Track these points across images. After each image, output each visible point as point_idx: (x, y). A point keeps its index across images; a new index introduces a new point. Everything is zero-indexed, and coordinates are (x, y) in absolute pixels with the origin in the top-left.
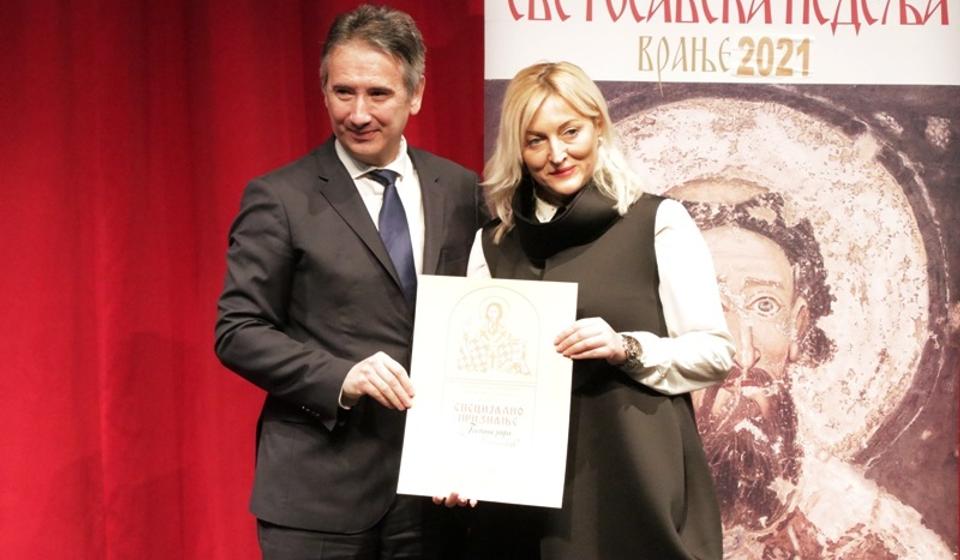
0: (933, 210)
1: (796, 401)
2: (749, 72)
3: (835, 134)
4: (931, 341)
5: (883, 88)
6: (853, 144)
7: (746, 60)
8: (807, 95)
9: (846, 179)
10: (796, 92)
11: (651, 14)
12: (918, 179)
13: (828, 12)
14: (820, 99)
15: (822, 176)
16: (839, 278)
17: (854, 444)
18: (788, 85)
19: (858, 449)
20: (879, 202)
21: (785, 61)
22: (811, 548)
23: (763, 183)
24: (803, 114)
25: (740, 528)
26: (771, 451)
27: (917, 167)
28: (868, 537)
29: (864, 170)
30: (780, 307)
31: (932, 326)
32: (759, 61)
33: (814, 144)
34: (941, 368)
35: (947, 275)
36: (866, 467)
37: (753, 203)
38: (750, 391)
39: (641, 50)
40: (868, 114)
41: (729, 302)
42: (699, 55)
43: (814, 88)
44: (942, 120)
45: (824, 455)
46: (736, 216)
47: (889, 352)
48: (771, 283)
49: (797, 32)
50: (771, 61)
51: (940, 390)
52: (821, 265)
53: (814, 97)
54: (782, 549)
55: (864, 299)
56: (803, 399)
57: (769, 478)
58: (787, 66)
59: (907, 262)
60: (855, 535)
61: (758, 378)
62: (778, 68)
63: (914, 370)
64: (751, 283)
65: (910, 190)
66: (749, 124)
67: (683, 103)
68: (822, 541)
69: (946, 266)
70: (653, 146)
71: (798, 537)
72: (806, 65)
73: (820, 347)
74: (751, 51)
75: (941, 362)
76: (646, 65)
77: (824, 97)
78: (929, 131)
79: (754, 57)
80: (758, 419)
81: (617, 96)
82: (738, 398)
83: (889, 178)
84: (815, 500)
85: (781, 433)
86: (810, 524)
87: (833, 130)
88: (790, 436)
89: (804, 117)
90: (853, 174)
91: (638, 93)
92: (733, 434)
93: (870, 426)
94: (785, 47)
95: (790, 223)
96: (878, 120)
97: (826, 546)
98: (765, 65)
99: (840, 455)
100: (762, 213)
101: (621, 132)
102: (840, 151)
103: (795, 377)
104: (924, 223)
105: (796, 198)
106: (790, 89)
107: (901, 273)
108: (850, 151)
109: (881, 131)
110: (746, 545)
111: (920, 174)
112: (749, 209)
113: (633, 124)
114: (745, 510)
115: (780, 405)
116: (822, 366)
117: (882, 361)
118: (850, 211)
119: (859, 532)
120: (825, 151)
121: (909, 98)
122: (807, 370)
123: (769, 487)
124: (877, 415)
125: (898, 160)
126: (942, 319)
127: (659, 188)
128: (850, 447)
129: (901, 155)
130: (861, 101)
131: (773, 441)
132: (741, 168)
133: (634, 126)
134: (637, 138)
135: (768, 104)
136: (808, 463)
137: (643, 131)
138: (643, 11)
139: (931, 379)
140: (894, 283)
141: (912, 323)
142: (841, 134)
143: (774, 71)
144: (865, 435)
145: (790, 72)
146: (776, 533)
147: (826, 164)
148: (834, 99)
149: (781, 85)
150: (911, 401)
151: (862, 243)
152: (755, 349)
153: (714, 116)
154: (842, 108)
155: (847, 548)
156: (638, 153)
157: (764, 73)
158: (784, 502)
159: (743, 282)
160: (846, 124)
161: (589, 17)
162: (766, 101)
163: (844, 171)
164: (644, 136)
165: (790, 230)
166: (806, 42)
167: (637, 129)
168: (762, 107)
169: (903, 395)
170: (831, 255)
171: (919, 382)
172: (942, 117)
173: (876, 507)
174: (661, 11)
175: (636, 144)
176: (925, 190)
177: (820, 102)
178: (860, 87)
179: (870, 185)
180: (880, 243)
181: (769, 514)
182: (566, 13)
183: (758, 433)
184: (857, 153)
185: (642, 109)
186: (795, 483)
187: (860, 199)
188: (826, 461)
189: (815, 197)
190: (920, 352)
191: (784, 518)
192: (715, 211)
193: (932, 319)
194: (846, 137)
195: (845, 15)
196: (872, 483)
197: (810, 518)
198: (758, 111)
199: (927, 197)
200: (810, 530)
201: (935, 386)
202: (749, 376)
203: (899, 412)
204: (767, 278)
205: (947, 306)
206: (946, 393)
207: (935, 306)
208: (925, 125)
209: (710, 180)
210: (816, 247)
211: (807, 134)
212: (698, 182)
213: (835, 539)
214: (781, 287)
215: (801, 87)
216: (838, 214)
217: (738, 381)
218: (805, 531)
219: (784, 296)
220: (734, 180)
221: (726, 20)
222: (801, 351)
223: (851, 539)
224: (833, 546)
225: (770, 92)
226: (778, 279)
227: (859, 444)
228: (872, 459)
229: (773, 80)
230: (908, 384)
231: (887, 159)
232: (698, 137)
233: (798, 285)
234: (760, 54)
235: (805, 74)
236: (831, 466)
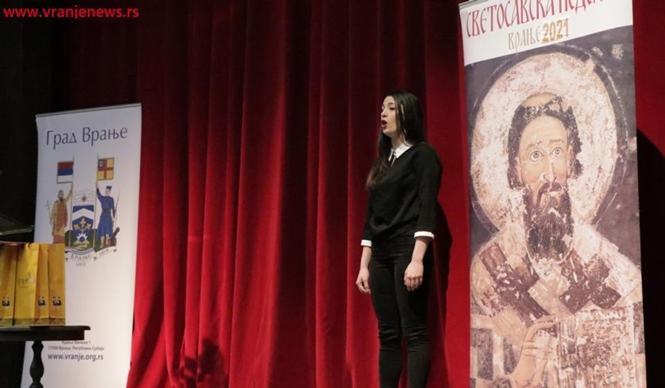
0: (616, 92)
1: (571, 196)
2: (547, 40)
3: (578, 62)
4: (619, 159)
5: (595, 34)
6: (585, 65)
7: (546, 35)
8: (568, 46)
9: (584, 83)
10: (564, 45)
11: (512, 22)
12: (610, 78)
13: (574, 4)
14: (573, 46)
15: (575, 84)
16: (583, 133)
18: (561, 43)
19: (593, 217)
20: (595, 92)
21: (559, 31)
22: (579, 267)
23: (554, 92)
24: (567, 55)
25: (552, 260)
26: (562, 222)
27: (609, 71)
28: (599, 260)
29: (590, 78)
30: (563, 151)
31: (620, 151)
32: (551, 34)
33: (572, 69)
34: (624, 172)
35: (626, 124)
36: (597, 226)
37: (551, 103)
38: (554, 194)
39: (510, 39)
40: (590, 49)
41: (544, 152)
42: (529, 36)
43: (571, 42)
44: (619, 45)
45: (581, 221)
46: (545, 110)
47: (602, 167)
48: (559, 140)
49: (563, 17)
50: (555, 33)
51: (625, 183)
52: (576, 128)
53: (571, 46)
54: (569, 269)
55: (592, 142)
56: (573, 195)
57: (562, 235)
58: (561, 34)
59: (607, 120)
60: (594, 260)
61: (556, 187)
62: (557, 35)
63: (612, 175)
64: (552, 141)
65: (607, 84)
66: (548, 65)
67: (525, 61)
68: (583, 264)
69: (625, 119)
70: (515, 84)
71: (574, 262)
72: (567, 32)
73: (578, 168)
74: (547, 30)
75: (625, 169)
76: (511, 47)
78: (613, 52)
79: (549, 32)
80: (557, 207)
81: (502, 63)
82: (549, 197)
83: (599, 79)
84: (580, 243)
85: (566, 212)
86: (578, 256)
88: (569, 214)
89: (567, 57)
90: (586, 80)
91: (509, 60)
92: (548, 215)
93: (597, 205)
94: (559, 24)
95: (565, 110)
96: (594, 51)
97: (584, 266)
98: (553, 35)
99: (587, 221)
100: (554, 107)
102: (581, 70)
103: (569, 184)
104: (613, 99)
105: (567, 97)
107: (604, 126)
109: (595, 56)
110: (555, 268)
111: (611, 75)
112: (550, 106)
114: (553, 251)
115: (565, 199)
116: (579, 178)
117: (600, 172)
118: (585, 99)
119: (596, 258)
120: (576, 71)
121: (605, 37)
122: (574, 180)
123: (563, 239)
124: (599, 199)
125: (602, 69)
126: (624, 147)
128: (590, 216)
129: (603, 67)
130: (588, 43)
131: (563, 217)
132: (546, 87)
133: (508, 75)
134: (509, 81)
135: (555, 54)
136: (576, 225)
137: (512, 77)
138: (509, 22)
139: (620, 178)
140: (602, 132)
141: (610, 151)
143: (556, 37)
144: (596, 210)
145: (561, 36)
146: (566, 261)
147: (576, 78)
148: (578, 45)
149: (559, 43)
150: (612, 190)
151: (590, 114)
152: (555, 173)
153: (535, 64)
154: (581, 49)
155: (591, 267)
157: (552, 40)
158: (568, 246)
159: (548, 141)
160: (582, 56)
161: (492, 30)
162: (554, 52)
163: (583, 80)
164: (512, 80)
165: (565, 113)
166: (567, 20)
168: (553, 56)
169: (608, 187)
170: (580, 122)
171: (615, 180)
172: (619, 43)
173: (601, 245)
174: (516, 20)
175: (511, 83)
176: (613, 83)
177: (573, 48)
178: (587, 36)
179: (592, 85)
180: (597, 113)
181: (563, 252)
182: (484, 29)
183: (557, 213)
184: (587, 70)
185: (511, 67)
186: (572, 236)
187: (589, 92)
188: (582, 224)
189: (573, 95)
190: (614, 164)
191: (568, 254)
192: (537, 109)
193: (619, 148)
194: (582, 62)
195: (580, 3)
196: (599, 233)
197: (578, 253)
198: (552, 58)
199: (613, 86)
200: (578, 259)
201: (622, 181)
202: (553, 186)
203: (607, 196)
204: (558, 138)
205: (627, 140)
206: (628, 184)
207: (620, 140)
208: (611, 49)
209: (535, 95)
210: (574, 120)
211: (569, 65)
212: (531, 97)
213: (587, 262)
214: (563, 142)
215: (566, 43)
216: (581, 102)
217: (548, 189)
218: (576, 260)
219: (563, 146)
220: (544, 93)
221: (538, 18)
222: (571, 172)
223: (593, 262)
224: (587, 266)
225: (555, 48)
226: (561, 138)
227: (593, 215)
228: (598, 221)
229: (556, 42)
230: (610, 182)
231: (598, 70)
232: (530, 75)
233: (569, 139)
234: (551, 30)
235: (567, 35)
236: (584, 226)
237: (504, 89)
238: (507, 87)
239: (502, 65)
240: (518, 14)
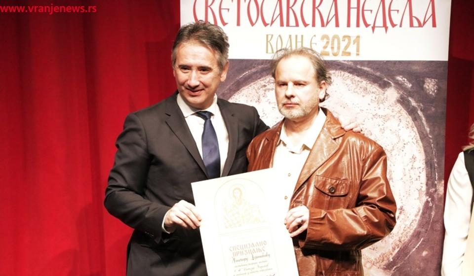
0: (428, 130)
2: (327, 54)
3: (374, 88)
4: (427, 202)
5: (400, 62)
6: (384, 93)
7: (325, 47)
8: (359, 67)
9: (381, 112)
10: (352, 65)
11: (272, 22)
12: (420, 113)
13: (370, 21)
14: (366, 69)
15: (367, 111)
17: (385, 259)
18: (348, 61)
19: (387, 262)
20: (399, 126)
21: (346, 47)
24: (356, 77)
27: (419, 106)
29: (390, 108)
31: (428, 194)
32: (332, 48)
33: (363, 94)
34: (433, 217)
35: (436, 165)
36: (392, 272)
39: (267, 41)
40: (392, 77)
42: (299, 44)
43: (362, 63)
44: (433, 80)
45: (369, 265)
47: (404, 208)
49: (353, 31)
50: (339, 48)
51: (432, 228)
53: (363, 68)
58: (348, 50)
59: (414, 158)
62: (343, 52)
63: (418, 218)
65: (416, 119)
69: (435, 160)
72: (358, 50)
74: (328, 43)
75: (433, 213)
76: (270, 50)
77: (368, 67)
78: (426, 86)
79: (330, 46)
81: (254, 68)
83: (404, 112)
87: (373, 86)
89: (357, 78)
90: (384, 110)
91: (266, 66)
93: (394, 249)
94: (347, 40)
96: (398, 80)
98: (336, 50)
99: (378, 265)
101: (256, 87)
102: (377, 97)
104: (423, 137)
106: (350, 63)
107: (411, 164)
108: (382, 97)
109: (399, 85)
111: (421, 110)
113: (263, 83)
117: (400, 213)
118: (383, 130)
120: (369, 97)
121: (415, 68)
124: (398, 243)
125: (409, 101)
126: (433, 189)
127: (277, 118)
128: (383, 261)
129: (410, 99)
130: (388, 70)
133: (264, 84)
134: (265, 91)
135: (337, 72)
137: (268, 87)
138: (268, 21)
139: (428, 223)
140: (407, 171)
141: (417, 192)
142: (378, 88)
143: (341, 53)
144: (392, 254)
145: (349, 54)
147: (369, 104)
148: (373, 69)
149: (345, 61)
150: (417, 235)
151: (389, 148)
154: (378, 74)
156: (266, 99)
157: (335, 55)
160: (380, 82)
161: (238, 24)
162: (336, 70)
163: (379, 108)
164: (269, 90)
166: (358, 37)
167: (265, 86)
168: (334, 73)
169: (412, 231)
171: (421, 224)
172: (434, 78)
174: (278, 21)
175: (265, 94)
176: (424, 119)
177: (366, 70)
178: (388, 62)
179: (394, 116)
180: (399, 148)
182: (226, 22)
184: (387, 99)
185: (268, 75)
187: (388, 124)
188: (370, 268)
189: (363, 123)
190: (422, 208)
193: (428, 189)
194: (380, 90)
195: (380, 22)
199: (425, 123)
201: (430, 226)
203: (410, 241)
205: (436, 182)
206: (436, 230)
207: (430, 182)
208: (424, 83)
211: (359, 88)
215: (356, 62)
216: (376, 132)
221: (314, 25)
225: (338, 65)
227: (388, 259)
228: (395, 267)
229: (340, 58)
230: (415, 225)
231: (403, 101)
234: (333, 44)
235: (358, 55)
236: (372, 270)
237: (256, 99)
238: (261, 97)
239: (253, 70)
240: (281, 14)
